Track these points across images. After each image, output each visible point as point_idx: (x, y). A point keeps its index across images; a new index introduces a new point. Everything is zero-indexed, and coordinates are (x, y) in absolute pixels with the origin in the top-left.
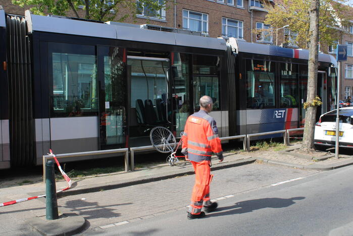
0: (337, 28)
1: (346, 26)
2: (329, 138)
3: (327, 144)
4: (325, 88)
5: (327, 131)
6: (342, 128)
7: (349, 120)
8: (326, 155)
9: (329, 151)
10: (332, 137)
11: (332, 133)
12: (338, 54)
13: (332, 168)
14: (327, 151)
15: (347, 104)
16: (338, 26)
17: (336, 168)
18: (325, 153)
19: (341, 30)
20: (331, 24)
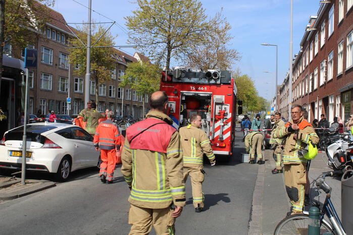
0: (32, 30)
1: (43, 29)
2: (14, 160)
3: (12, 167)
4: (13, 99)
5: (12, 151)
6: (31, 147)
7: (39, 138)
8: (10, 180)
9: (14, 175)
10: (18, 158)
11: (19, 154)
12: (26, 59)
13: (16, 197)
14: (12, 176)
15: (41, 120)
16: (33, 28)
17: (21, 196)
18: (9, 178)
19: (36, 32)
20: (25, 25)
